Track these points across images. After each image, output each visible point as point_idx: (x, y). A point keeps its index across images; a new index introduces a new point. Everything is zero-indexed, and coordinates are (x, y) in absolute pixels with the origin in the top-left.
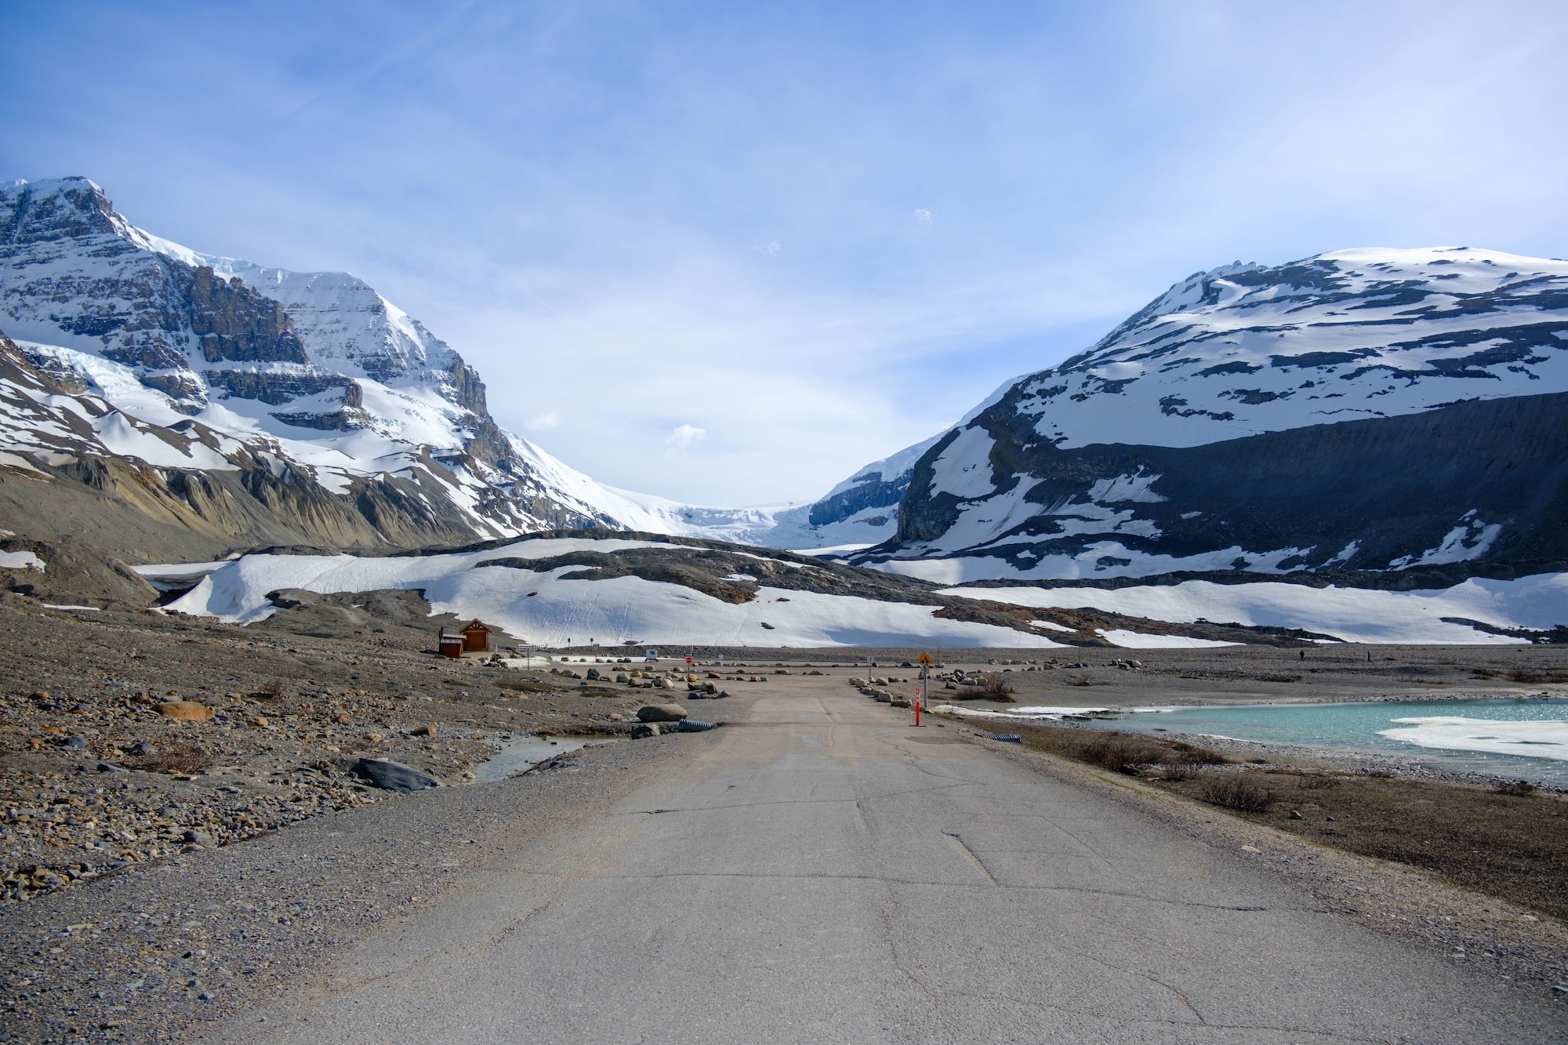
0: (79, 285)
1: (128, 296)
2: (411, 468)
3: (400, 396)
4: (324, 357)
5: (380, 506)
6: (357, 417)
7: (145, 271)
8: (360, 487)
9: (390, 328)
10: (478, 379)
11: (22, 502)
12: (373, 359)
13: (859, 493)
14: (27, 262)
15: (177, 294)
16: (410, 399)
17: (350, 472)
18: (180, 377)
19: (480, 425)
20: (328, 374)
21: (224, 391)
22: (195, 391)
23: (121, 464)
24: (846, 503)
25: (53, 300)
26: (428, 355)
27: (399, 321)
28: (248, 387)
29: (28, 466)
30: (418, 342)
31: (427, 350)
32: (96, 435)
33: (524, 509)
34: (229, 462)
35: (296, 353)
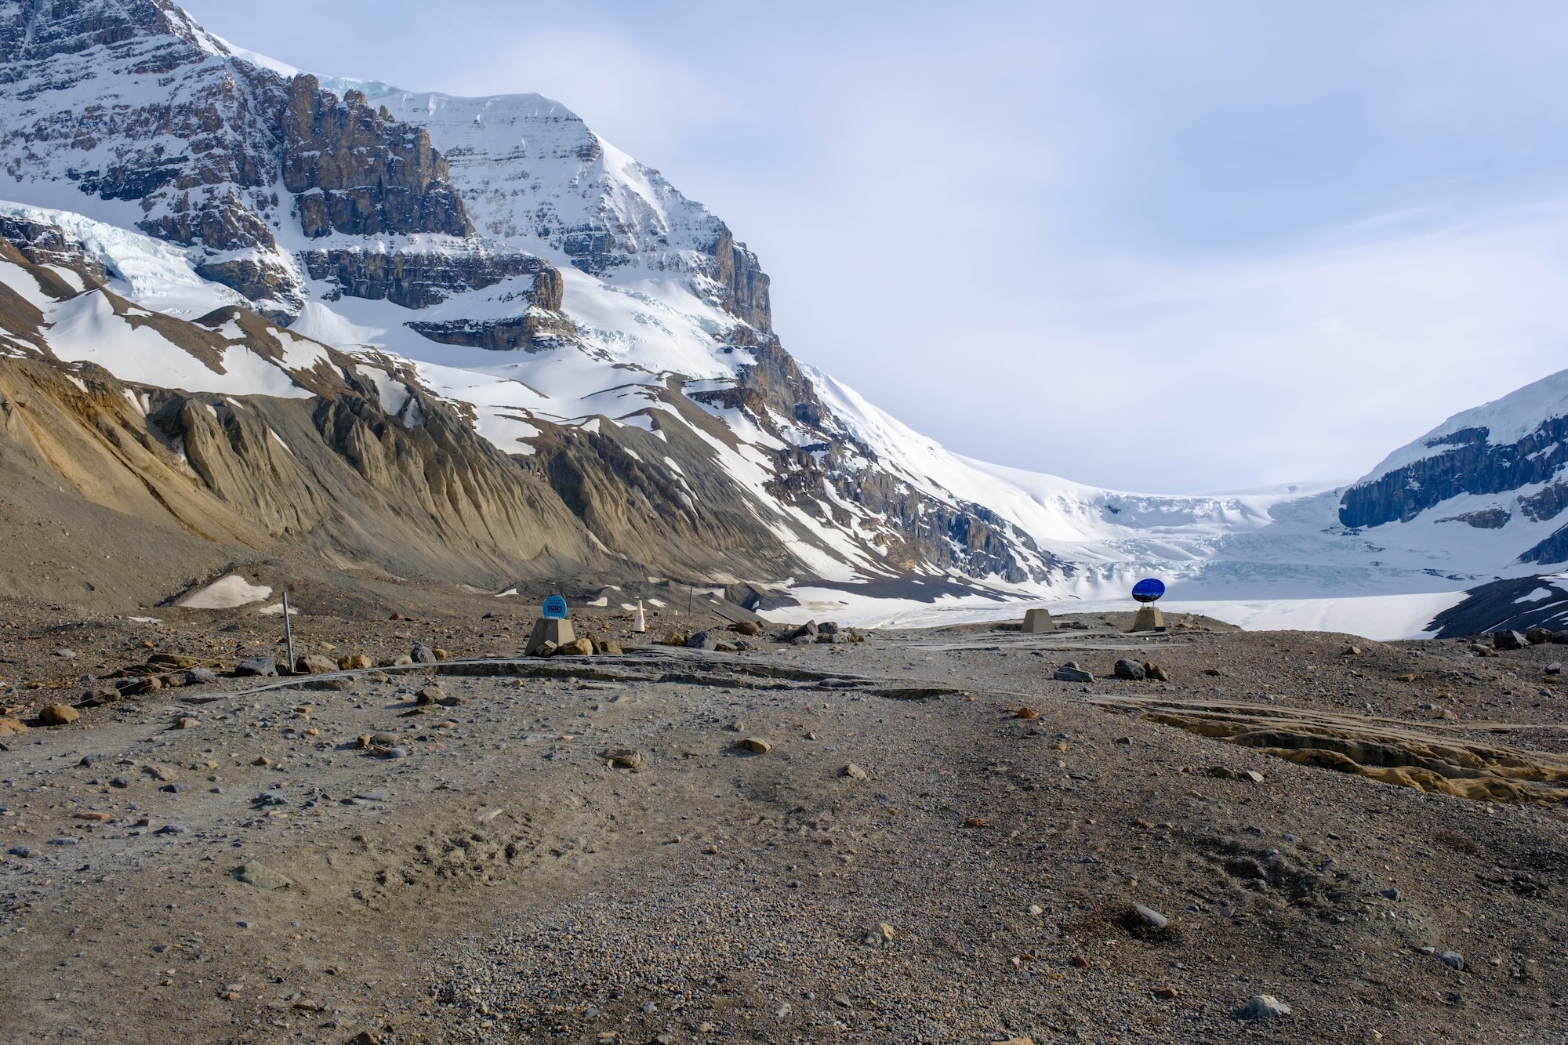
0: (112, 120)
1: (183, 132)
2: (648, 411)
3: (627, 293)
4: (502, 235)
5: (593, 478)
6: (554, 326)
7: (210, 88)
8: (555, 442)
9: (609, 182)
10: (757, 266)
12: (581, 236)
13: (1442, 467)
14: (38, 89)
15: (260, 124)
16: (644, 299)
17: (536, 416)
18: (261, 261)
19: (764, 345)
20: (505, 253)
21: (332, 286)
22: (285, 287)
24: (1415, 485)
25: (73, 146)
26: (674, 229)
27: (624, 170)
28: (372, 278)
30: (655, 205)
31: (670, 216)
32: (41, 329)
33: (847, 491)
34: (296, 384)
35: (451, 218)
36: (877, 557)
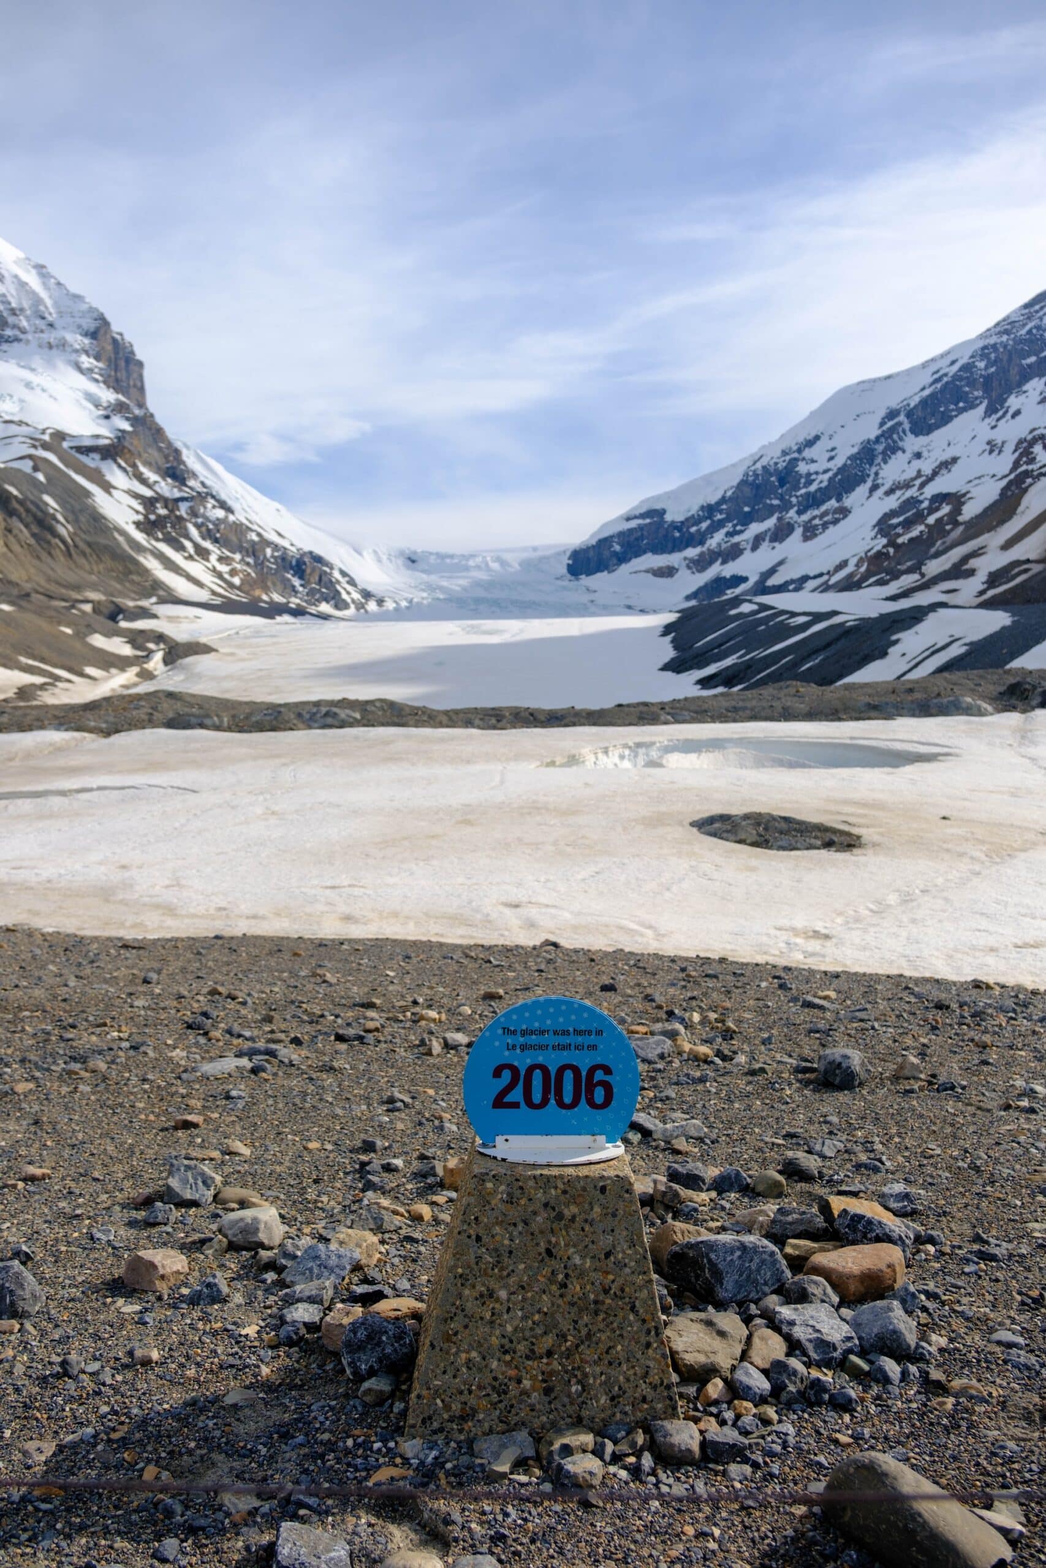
2: (30, 457)
10: (132, 353)
13: (635, 535)
16: (33, 370)
19: (137, 415)
24: (617, 548)
26: (61, 314)
27: (15, 262)
30: (43, 294)
31: (56, 304)
33: (208, 535)
36: (231, 586)
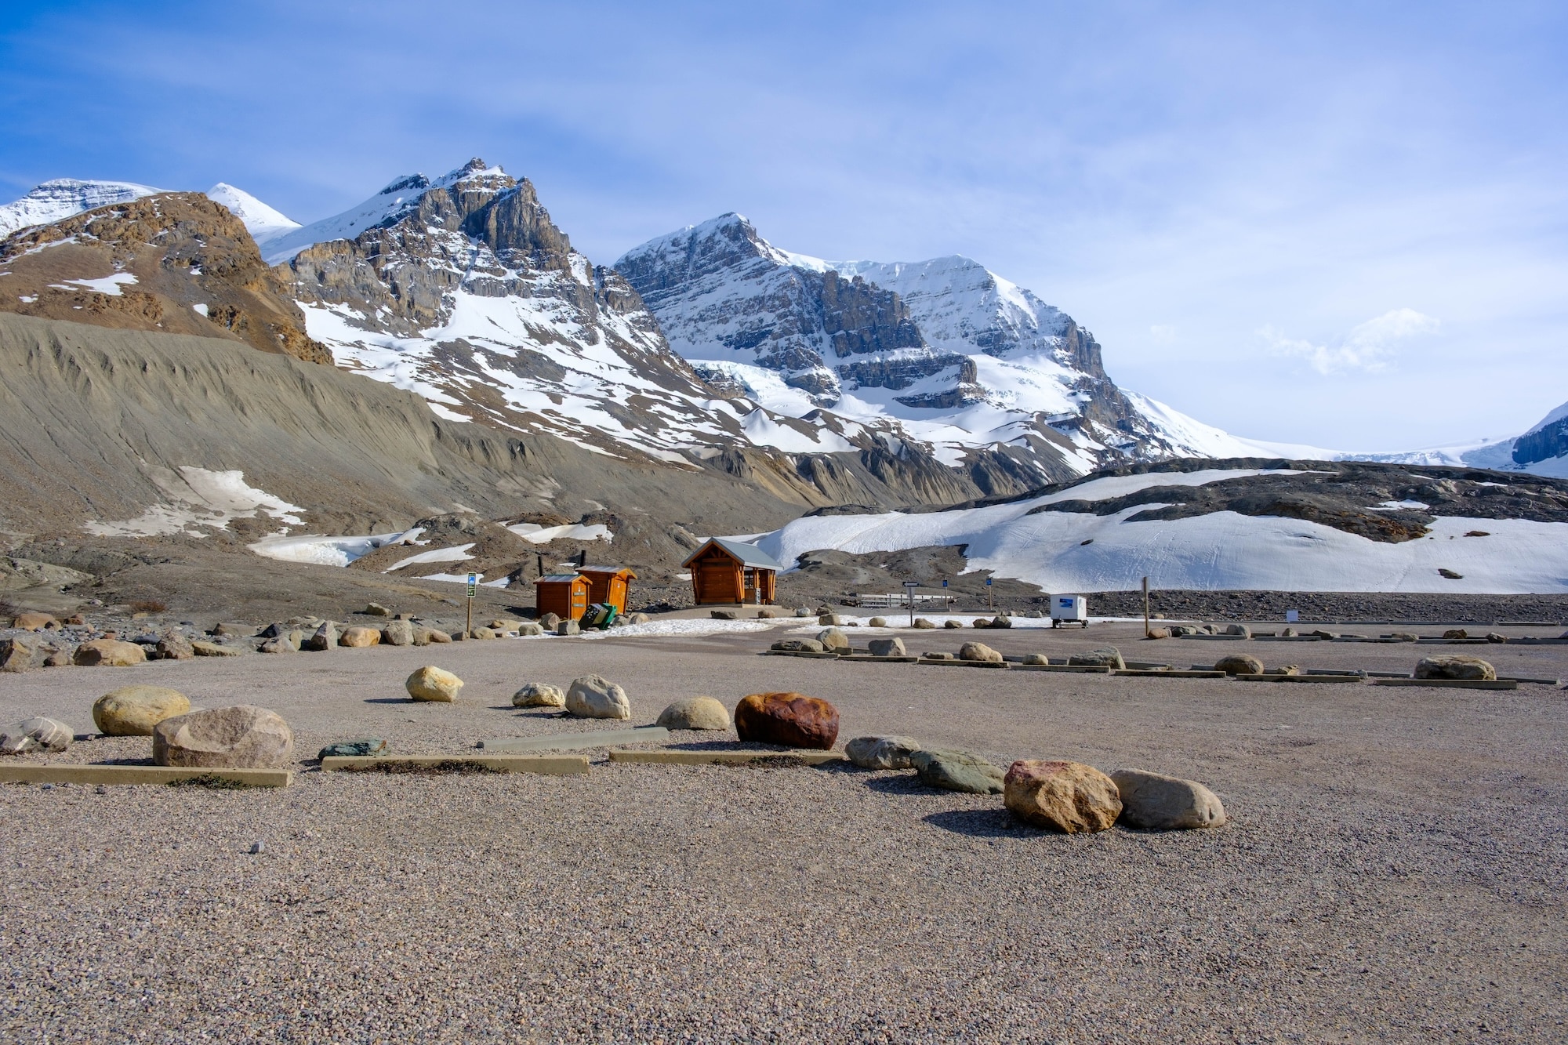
0: (736, 307)
1: (772, 309)
2: (1025, 436)
3: (1014, 366)
4: (941, 340)
5: (994, 476)
6: (973, 392)
7: (784, 284)
8: (974, 458)
9: (1001, 302)
10: (1093, 339)
11: (668, 490)
12: (986, 335)
14: (698, 294)
15: (810, 300)
16: (1024, 369)
17: (965, 445)
18: (817, 374)
19: (1097, 387)
20: (943, 354)
21: (854, 383)
22: (830, 386)
23: (758, 453)
25: (718, 323)
26: (1041, 323)
27: (1009, 293)
28: (874, 376)
29: (684, 461)
30: (1029, 311)
31: (1038, 318)
32: (742, 430)
34: (852, 444)
35: (912, 338)
